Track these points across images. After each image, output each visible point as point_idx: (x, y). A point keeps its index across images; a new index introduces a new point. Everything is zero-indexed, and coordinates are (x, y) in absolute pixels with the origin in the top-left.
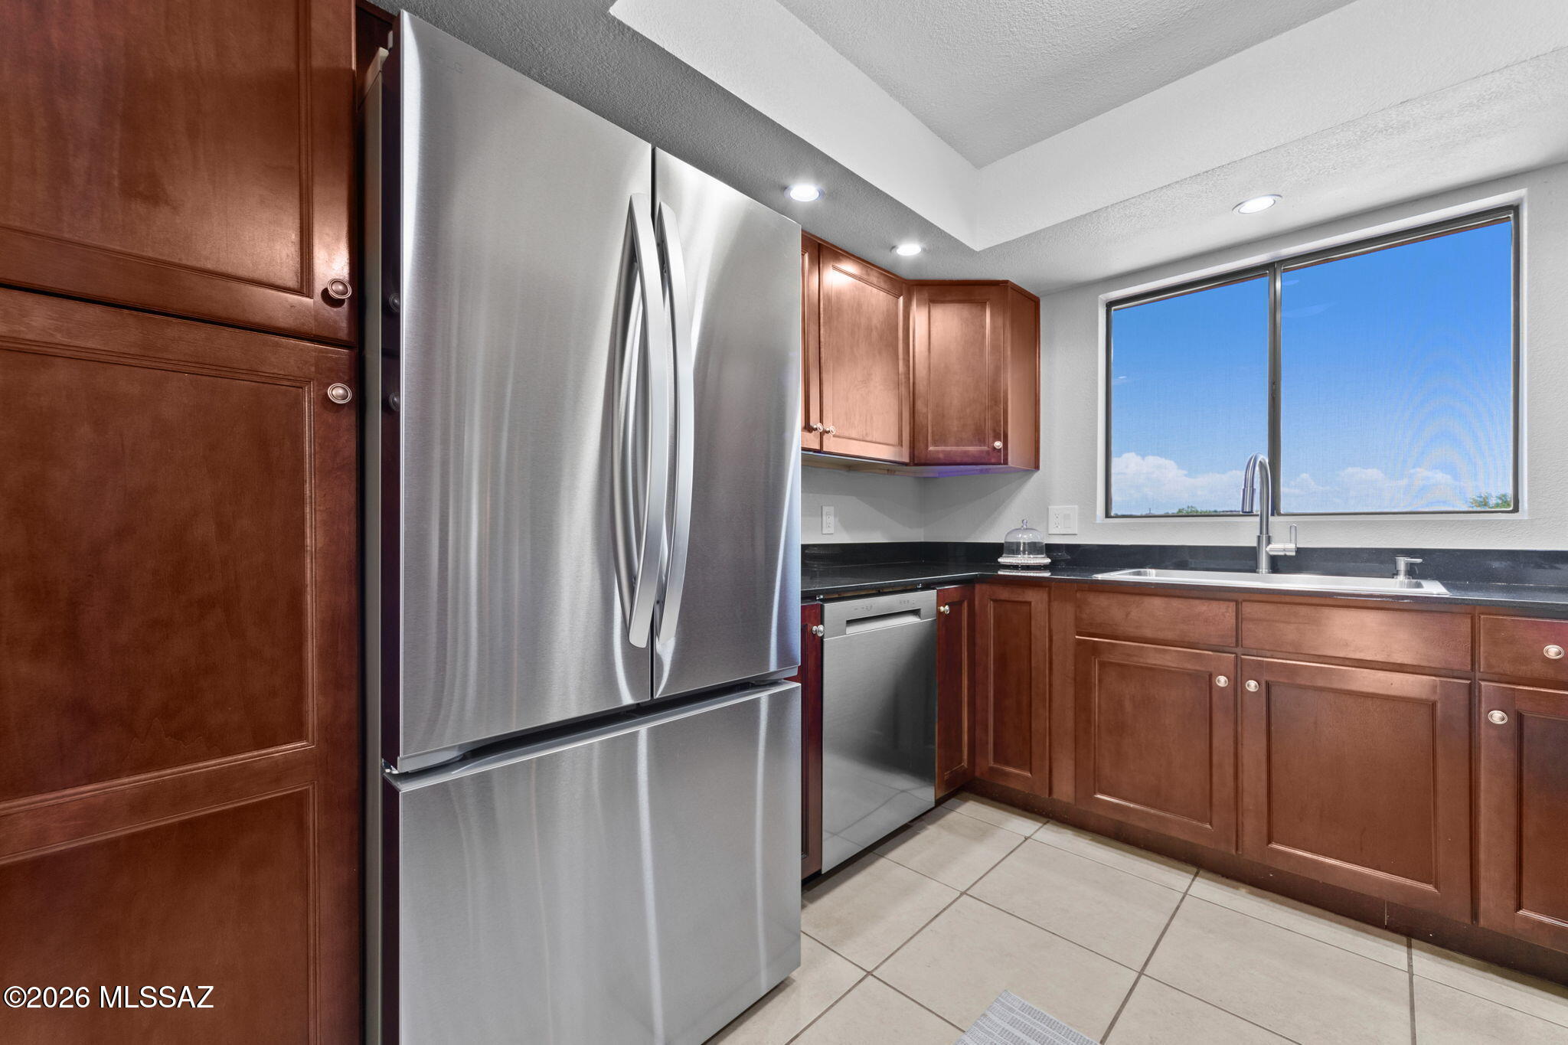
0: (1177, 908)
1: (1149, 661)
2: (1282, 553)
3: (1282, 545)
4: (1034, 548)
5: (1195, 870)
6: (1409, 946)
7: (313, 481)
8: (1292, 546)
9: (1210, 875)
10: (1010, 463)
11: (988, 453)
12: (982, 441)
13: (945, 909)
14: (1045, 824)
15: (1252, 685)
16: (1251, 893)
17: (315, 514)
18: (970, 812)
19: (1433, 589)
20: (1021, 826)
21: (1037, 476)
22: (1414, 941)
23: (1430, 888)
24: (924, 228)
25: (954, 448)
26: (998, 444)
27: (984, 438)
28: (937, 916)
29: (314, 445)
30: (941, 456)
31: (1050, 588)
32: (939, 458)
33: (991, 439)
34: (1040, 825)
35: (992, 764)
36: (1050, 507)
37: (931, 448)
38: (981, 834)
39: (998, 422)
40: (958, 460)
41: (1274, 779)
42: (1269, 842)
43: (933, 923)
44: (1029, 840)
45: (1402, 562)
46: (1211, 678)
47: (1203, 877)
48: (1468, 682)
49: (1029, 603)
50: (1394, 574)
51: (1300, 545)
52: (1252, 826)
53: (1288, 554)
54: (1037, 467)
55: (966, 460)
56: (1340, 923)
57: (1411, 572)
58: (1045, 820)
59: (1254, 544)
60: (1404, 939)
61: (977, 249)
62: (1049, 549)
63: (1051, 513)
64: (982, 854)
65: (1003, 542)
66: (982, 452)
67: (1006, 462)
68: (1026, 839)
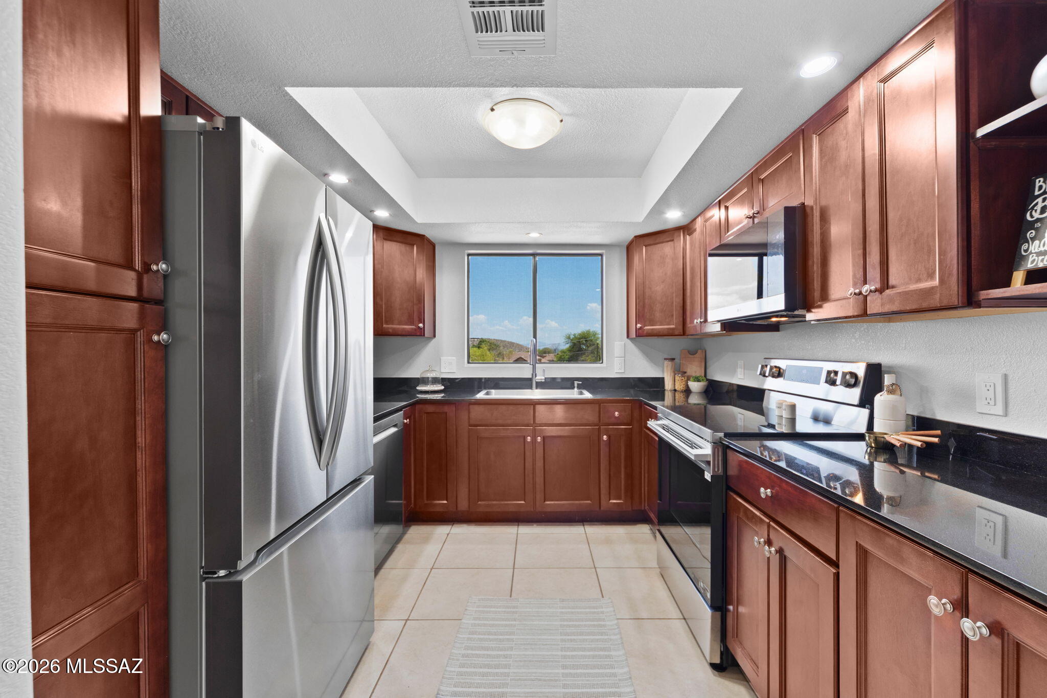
0: (517, 540)
1: (502, 435)
2: (540, 381)
3: (540, 378)
4: (435, 381)
5: (517, 524)
6: (584, 525)
7: (143, 398)
8: (544, 378)
9: (523, 524)
10: (426, 336)
11: (415, 330)
12: (412, 324)
13: (427, 579)
14: (453, 525)
15: (539, 439)
16: (538, 525)
17: (145, 421)
18: (416, 531)
19: (587, 395)
20: (442, 530)
21: (434, 340)
22: (585, 523)
23: (589, 502)
24: (390, 203)
25: (398, 326)
26: (421, 325)
27: (414, 322)
28: (425, 583)
29: (144, 373)
30: (390, 330)
31: (455, 404)
32: (389, 332)
33: (417, 322)
34: (451, 526)
35: (426, 502)
36: (441, 358)
37: (384, 326)
38: (426, 540)
39: (420, 313)
40: (400, 333)
41: (546, 476)
42: (545, 502)
43: (425, 587)
44: (450, 535)
45: (576, 383)
46: (525, 438)
47: (521, 525)
48: (597, 427)
49: (446, 413)
50: (573, 388)
51: (546, 377)
52: (540, 496)
53: (542, 381)
54: (435, 336)
55: (404, 333)
56: (565, 525)
57: (579, 387)
58: (452, 523)
59: (531, 377)
60: (582, 524)
61: (419, 222)
62: (443, 381)
63: (442, 362)
64: (431, 549)
65: (419, 377)
66: (412, 329)
67: (424, 335)
68: (448, 535)
